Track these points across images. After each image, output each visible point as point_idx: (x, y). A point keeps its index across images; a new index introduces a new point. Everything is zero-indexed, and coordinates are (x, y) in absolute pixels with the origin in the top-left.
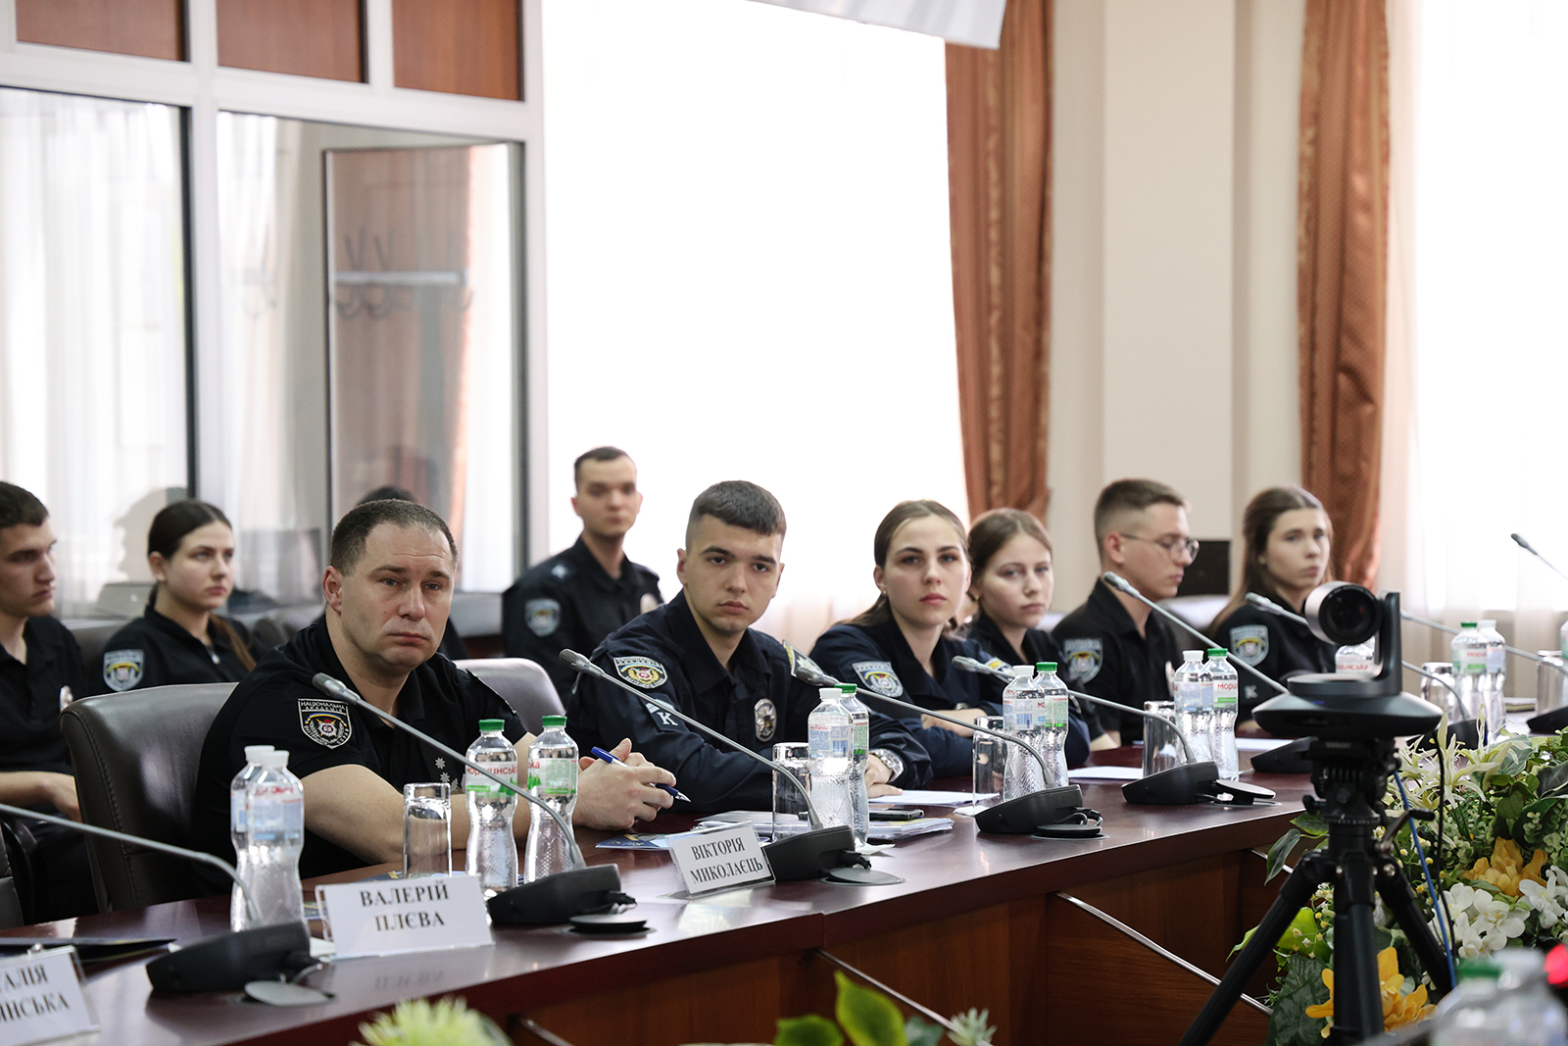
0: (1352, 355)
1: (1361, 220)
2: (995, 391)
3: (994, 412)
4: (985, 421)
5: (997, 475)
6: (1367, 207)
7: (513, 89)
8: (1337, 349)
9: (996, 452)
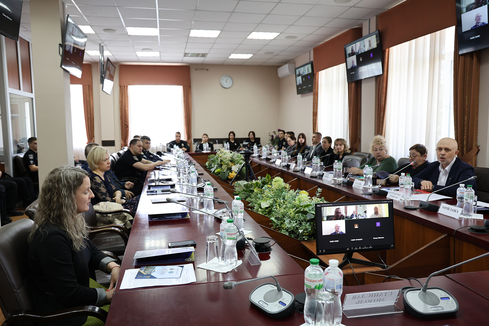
0: (126, 124)
1: (127, 112)
2: (90, 127)
3: (90, 129)
4: (89, 130)
5: (90, 135)
6: (127, 111)
7: (31, 92)
8: (125, 123)
9: (90, 132)
